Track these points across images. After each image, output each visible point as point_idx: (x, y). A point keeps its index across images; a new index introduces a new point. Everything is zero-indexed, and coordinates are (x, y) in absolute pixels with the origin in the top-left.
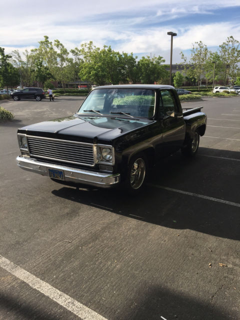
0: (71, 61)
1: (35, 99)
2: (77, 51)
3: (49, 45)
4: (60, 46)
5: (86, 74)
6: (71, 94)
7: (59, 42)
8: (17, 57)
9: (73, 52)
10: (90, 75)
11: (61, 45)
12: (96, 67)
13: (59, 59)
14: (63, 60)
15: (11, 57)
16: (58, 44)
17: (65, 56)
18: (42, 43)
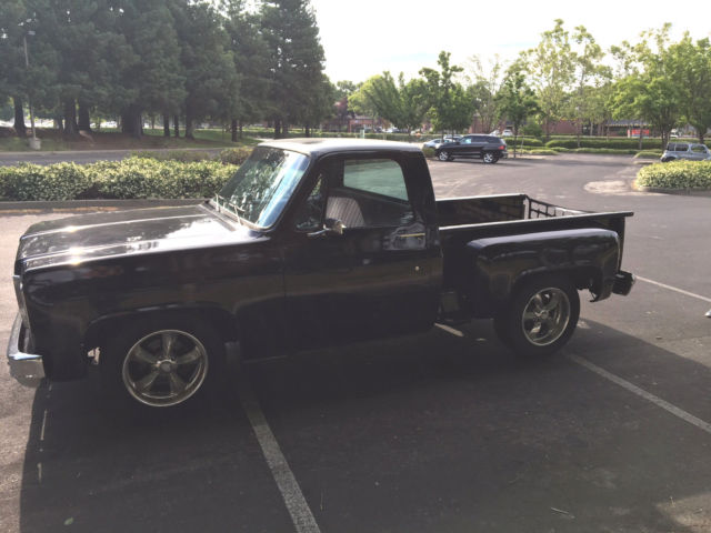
0: (605, 71)
1: (482, 158)
2: (624, 49)
3: (562, 38)
4: (584, 39)
5: (622, 102)
6: (592, 149)
7: (583, 30)
8: (476, 68)
9: (615, 50)
10: (631, 105)
11: (589, 36)
12: (652, 84)
13: (579, 69)
14: (589, 69)
15: (461, 70)
16: (583, 34)
17: (594, 62)
18: (548, 35)
